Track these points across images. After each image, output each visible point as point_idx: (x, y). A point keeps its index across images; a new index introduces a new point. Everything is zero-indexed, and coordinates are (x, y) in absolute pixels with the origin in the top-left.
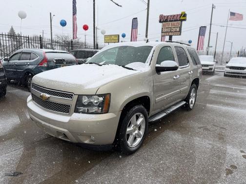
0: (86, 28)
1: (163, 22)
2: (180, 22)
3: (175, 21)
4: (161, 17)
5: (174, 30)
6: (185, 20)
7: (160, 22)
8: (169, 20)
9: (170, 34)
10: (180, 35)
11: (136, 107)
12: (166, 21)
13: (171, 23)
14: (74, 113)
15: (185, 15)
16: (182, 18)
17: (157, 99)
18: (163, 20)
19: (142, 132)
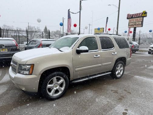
0: (75, 26)
1: (130, 18)
2: (142, 18)
3: (138, 17)
4: (128, 15)
5: (138, 23)
6: (146, 16)
7: (128, 18)
8: (133, 17)
9: (135, 26)
10: (142, 26)
11: (55, 73)
12: (132, 17)
13: (135, 19)
14: (18, 74)
15: (145, 13)
16: (143, 15)
17: (76, 69)
18: (130, 17)
19: (63, 89)
